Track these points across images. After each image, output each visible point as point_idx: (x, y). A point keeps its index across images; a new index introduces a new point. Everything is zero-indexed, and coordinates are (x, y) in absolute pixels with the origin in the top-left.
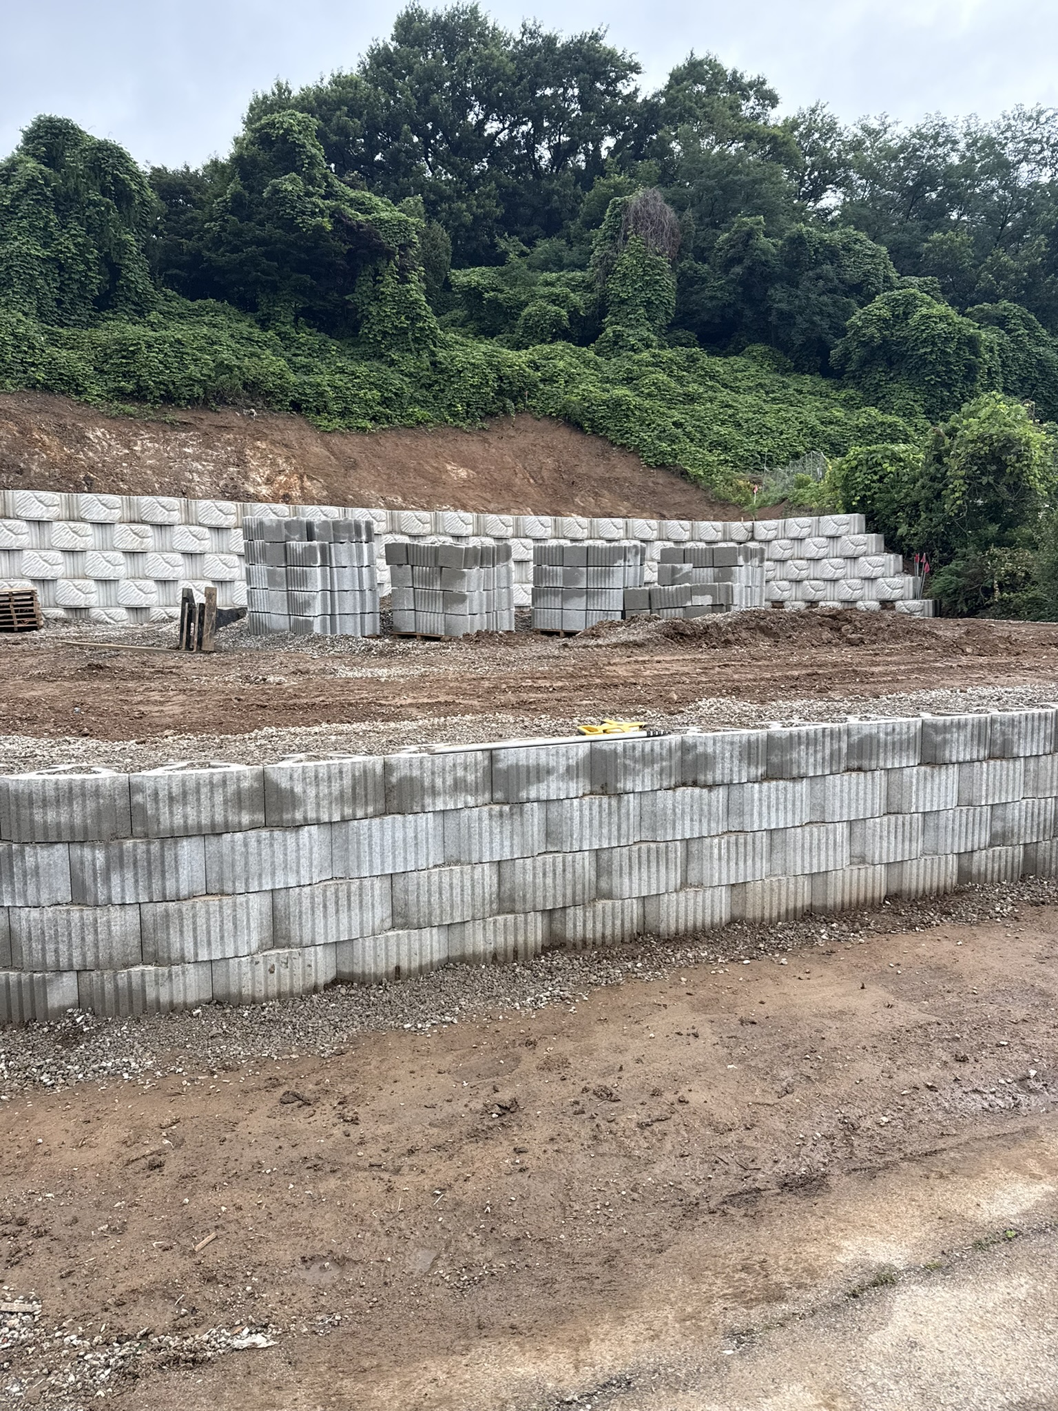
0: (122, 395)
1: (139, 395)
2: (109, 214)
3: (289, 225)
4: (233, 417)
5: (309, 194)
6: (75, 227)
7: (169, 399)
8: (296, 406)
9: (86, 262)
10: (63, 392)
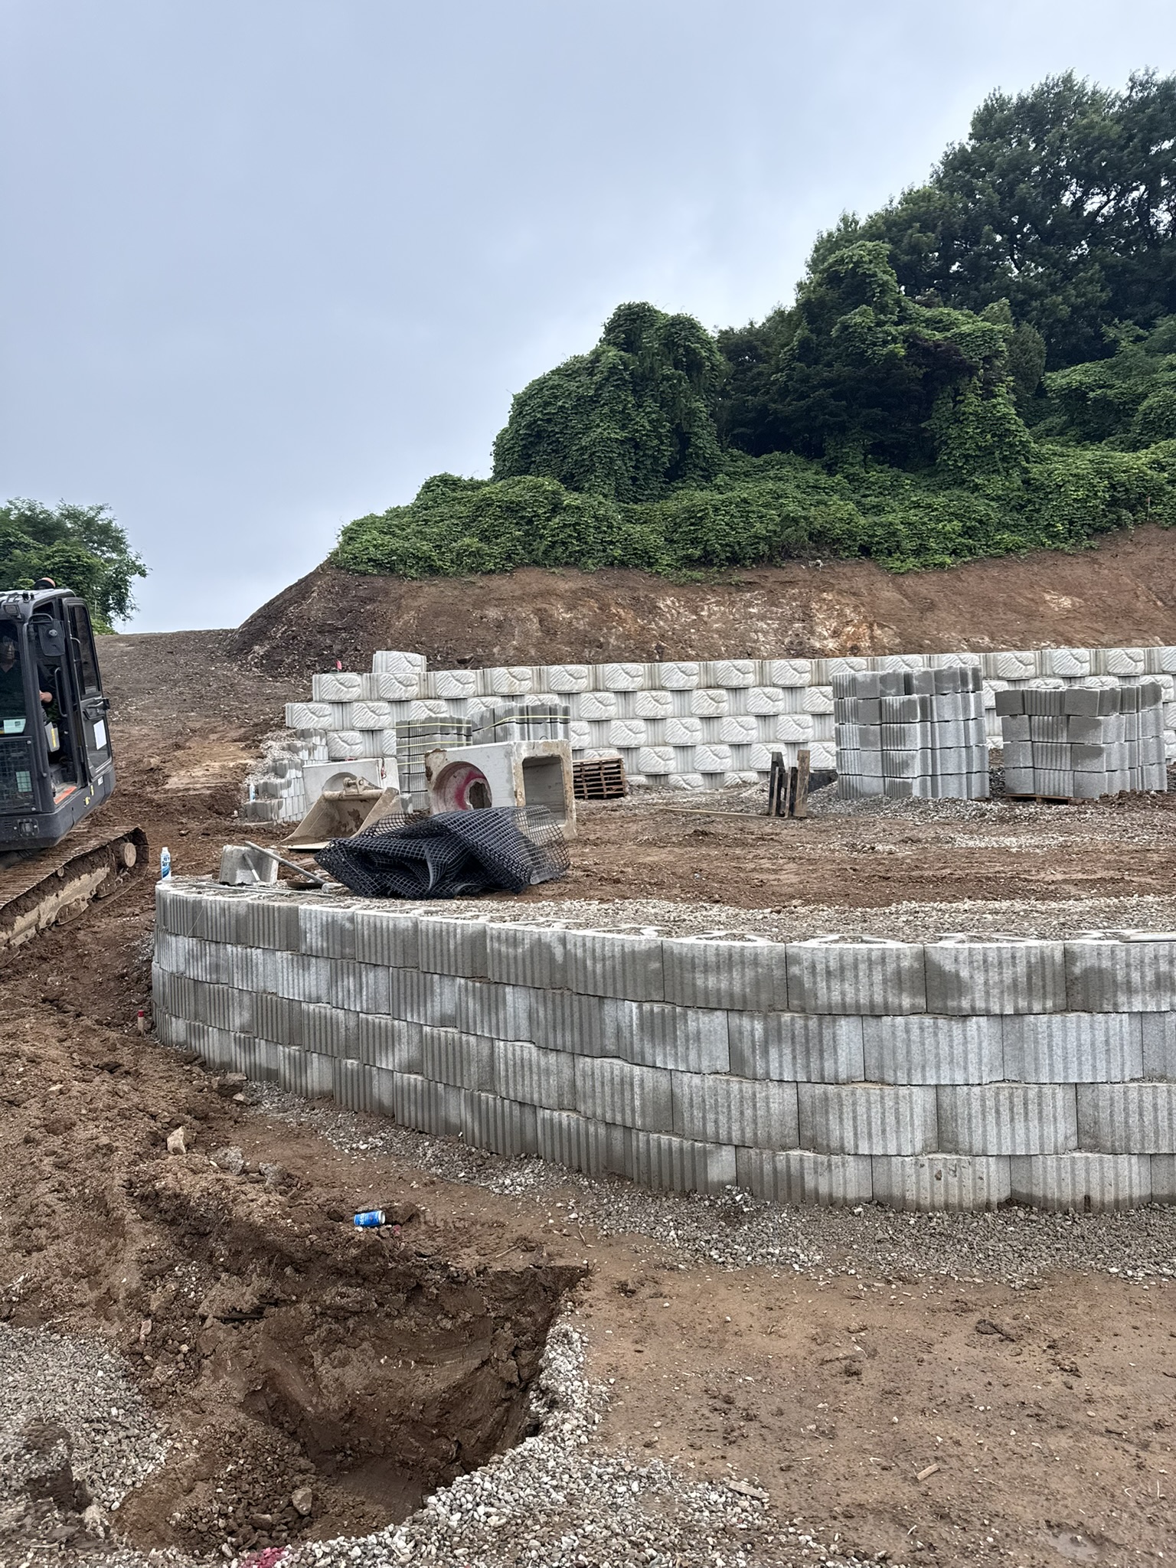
0: (690, 562)
1: (706, 560)
2: (681, 385)
3: (860, 360)
4: (798, 571)
5: (880, 324)
6: (650, 405)
7: (735, 560)
8: (865, 551)
9: (659, 437)
10: (636, 566)
